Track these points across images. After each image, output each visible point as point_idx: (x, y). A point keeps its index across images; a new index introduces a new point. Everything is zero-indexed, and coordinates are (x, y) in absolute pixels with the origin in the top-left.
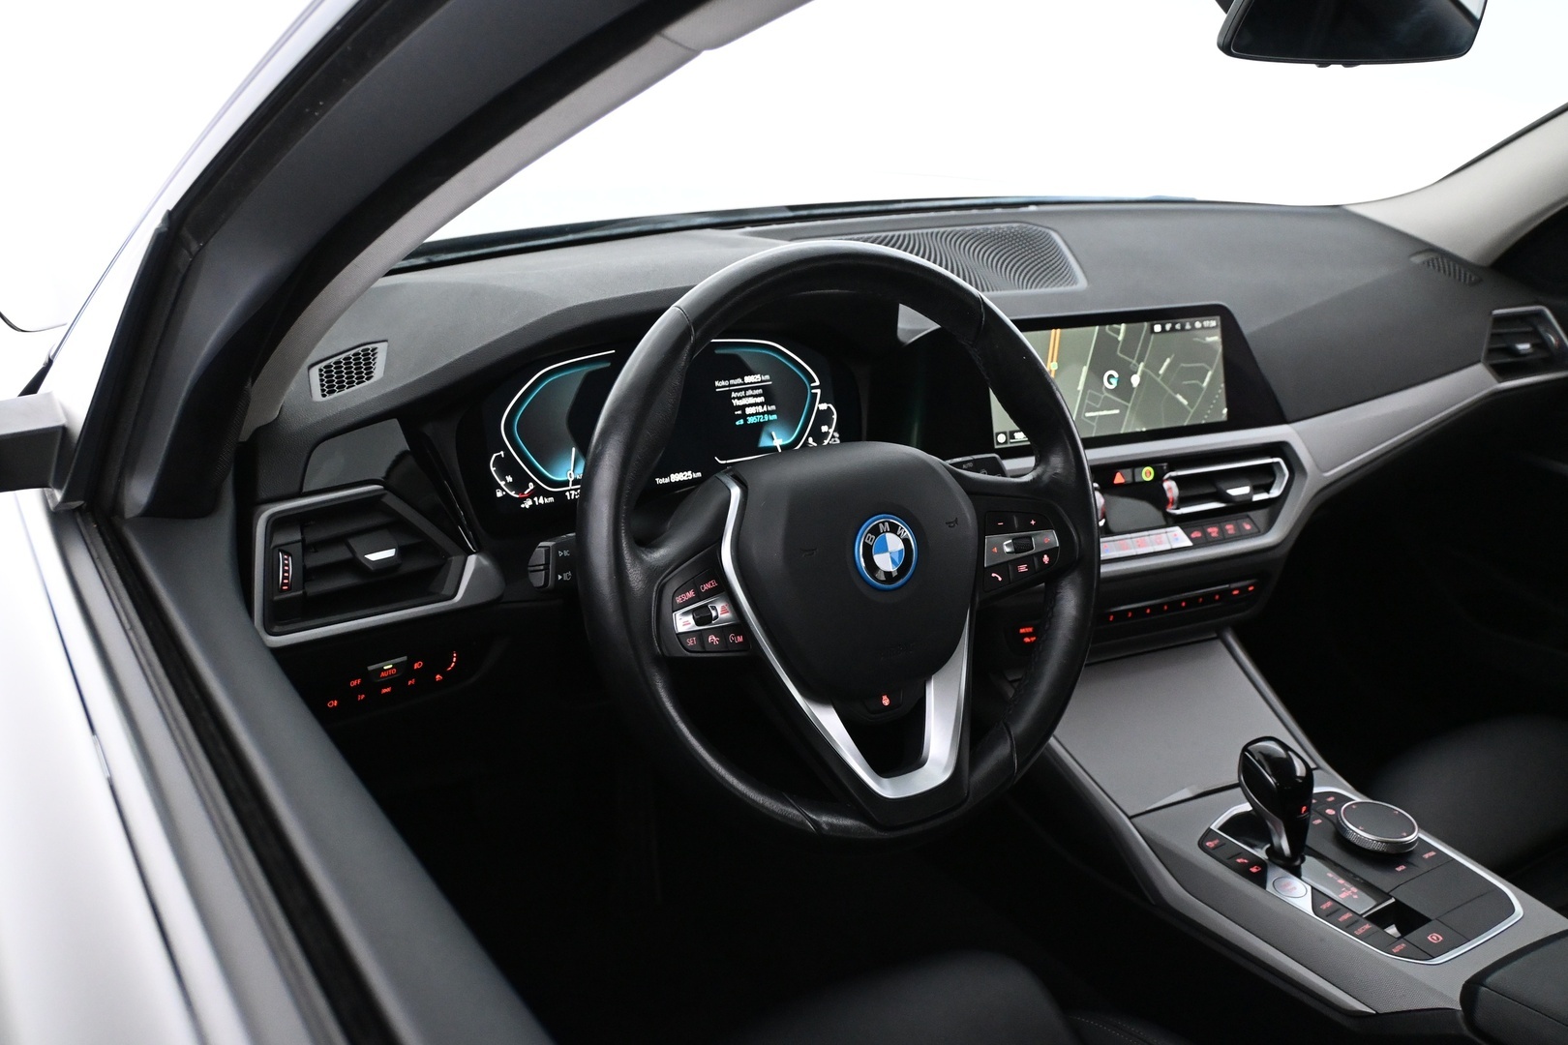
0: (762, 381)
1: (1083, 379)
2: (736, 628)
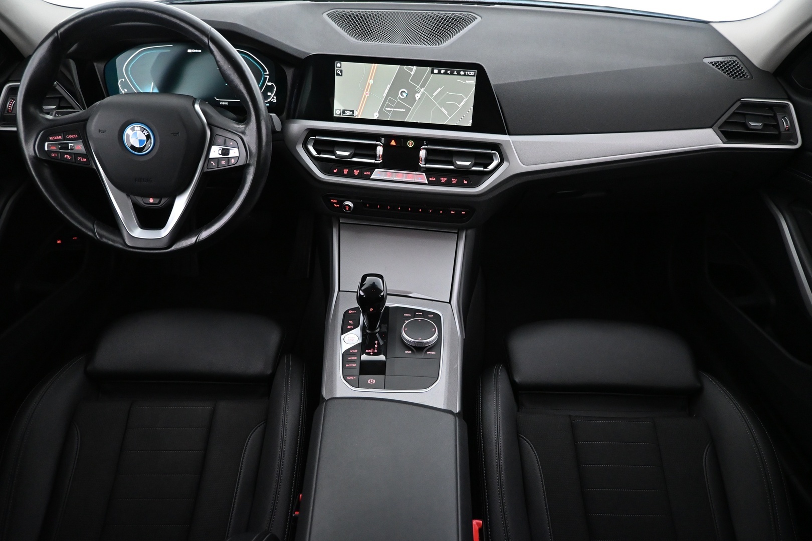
1: (386, 91)
2: (83, 155)
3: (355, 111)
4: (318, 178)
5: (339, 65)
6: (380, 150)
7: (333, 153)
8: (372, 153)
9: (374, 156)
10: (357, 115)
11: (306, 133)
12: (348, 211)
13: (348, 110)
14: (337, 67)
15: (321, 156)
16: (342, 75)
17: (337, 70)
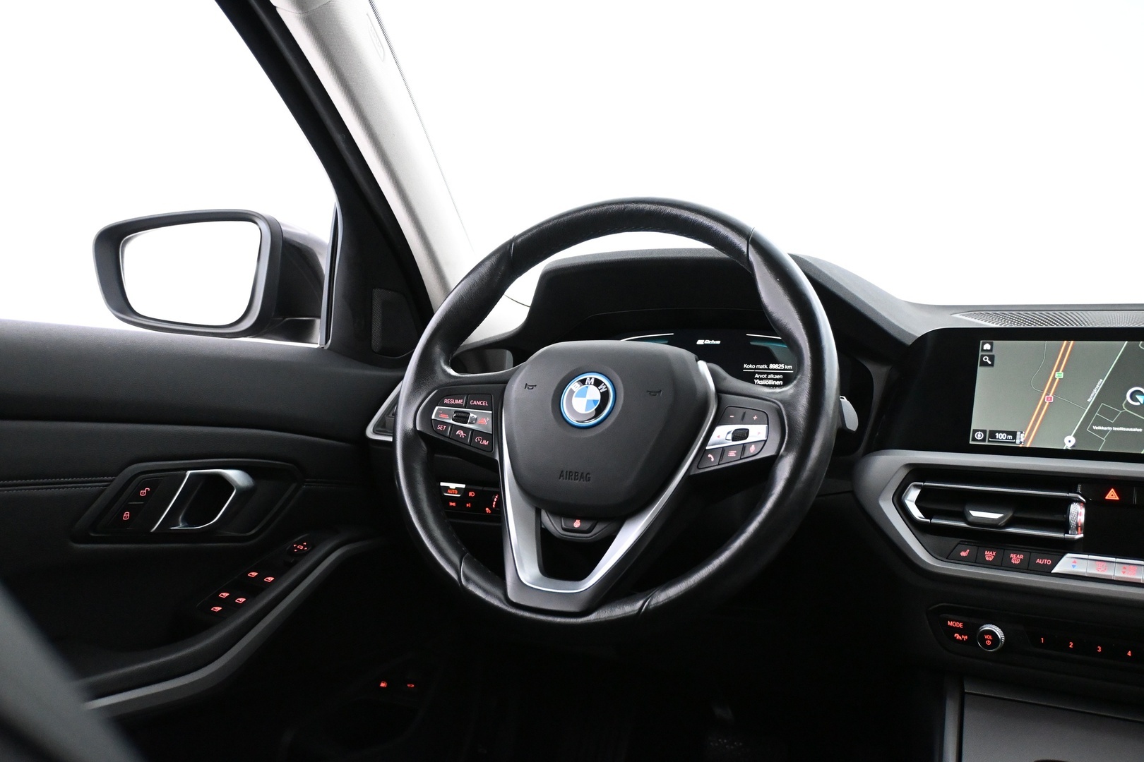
0: (784, 370)
1: (1096, 392)
2: (484, 435)
3: (1018, 433)
4: (924, 566)
5: (987, 347)
6: (1077, 513)
7: (963, 516)
8: (1058, 517)
9: (1065, 526)
10: (1022, 440)
11: (903, 474)
12: (990, 647)
13: (1003, 432)
14: (983, 350)
15: (933, 521)
16: (992, 365)
17: (983, 356)
